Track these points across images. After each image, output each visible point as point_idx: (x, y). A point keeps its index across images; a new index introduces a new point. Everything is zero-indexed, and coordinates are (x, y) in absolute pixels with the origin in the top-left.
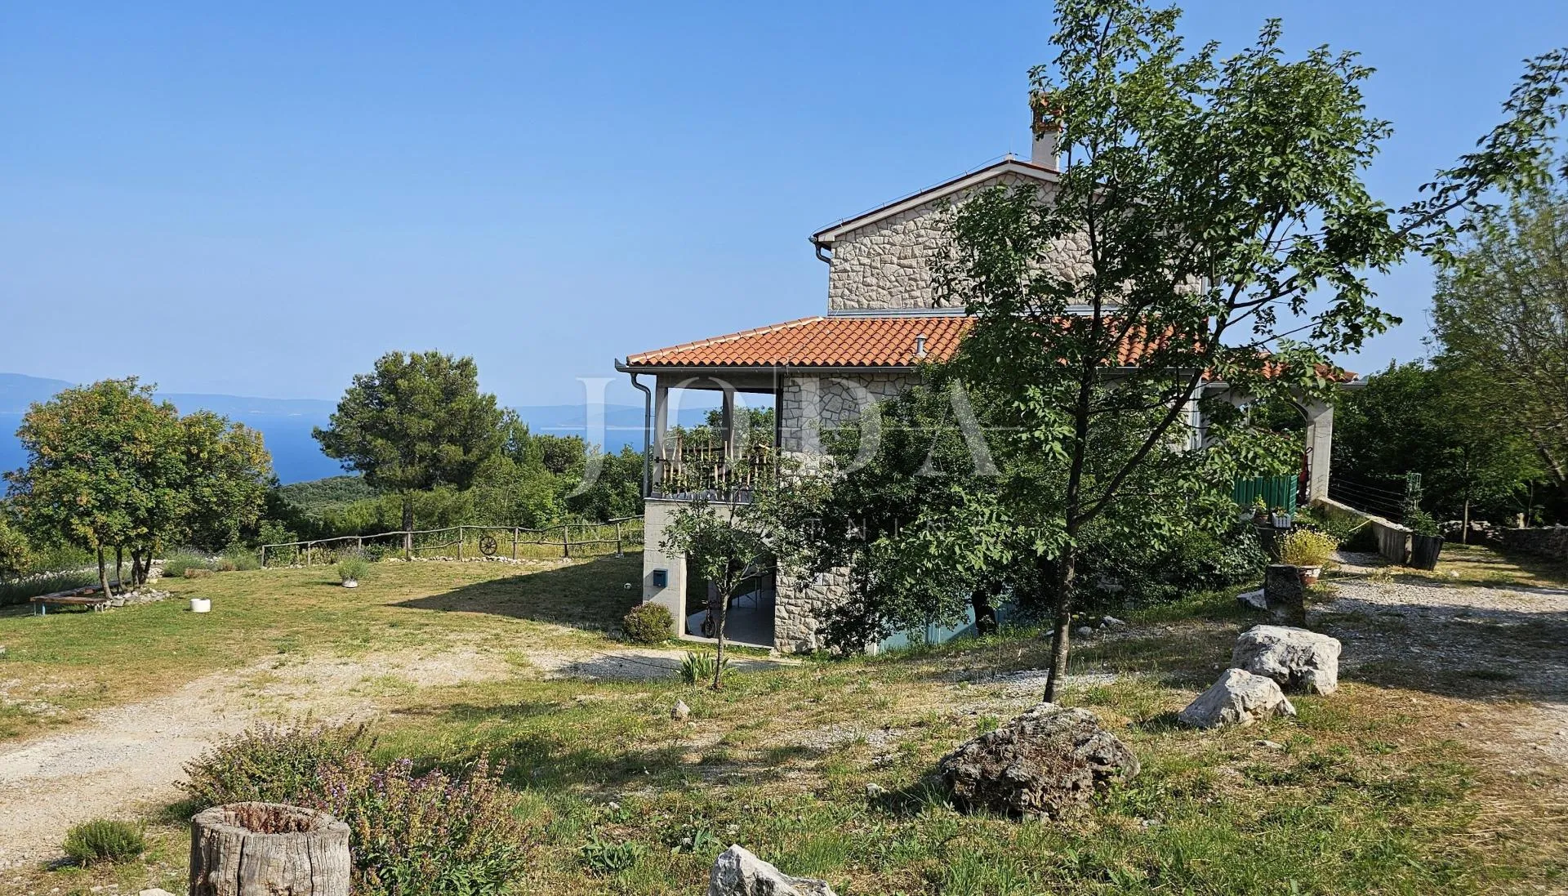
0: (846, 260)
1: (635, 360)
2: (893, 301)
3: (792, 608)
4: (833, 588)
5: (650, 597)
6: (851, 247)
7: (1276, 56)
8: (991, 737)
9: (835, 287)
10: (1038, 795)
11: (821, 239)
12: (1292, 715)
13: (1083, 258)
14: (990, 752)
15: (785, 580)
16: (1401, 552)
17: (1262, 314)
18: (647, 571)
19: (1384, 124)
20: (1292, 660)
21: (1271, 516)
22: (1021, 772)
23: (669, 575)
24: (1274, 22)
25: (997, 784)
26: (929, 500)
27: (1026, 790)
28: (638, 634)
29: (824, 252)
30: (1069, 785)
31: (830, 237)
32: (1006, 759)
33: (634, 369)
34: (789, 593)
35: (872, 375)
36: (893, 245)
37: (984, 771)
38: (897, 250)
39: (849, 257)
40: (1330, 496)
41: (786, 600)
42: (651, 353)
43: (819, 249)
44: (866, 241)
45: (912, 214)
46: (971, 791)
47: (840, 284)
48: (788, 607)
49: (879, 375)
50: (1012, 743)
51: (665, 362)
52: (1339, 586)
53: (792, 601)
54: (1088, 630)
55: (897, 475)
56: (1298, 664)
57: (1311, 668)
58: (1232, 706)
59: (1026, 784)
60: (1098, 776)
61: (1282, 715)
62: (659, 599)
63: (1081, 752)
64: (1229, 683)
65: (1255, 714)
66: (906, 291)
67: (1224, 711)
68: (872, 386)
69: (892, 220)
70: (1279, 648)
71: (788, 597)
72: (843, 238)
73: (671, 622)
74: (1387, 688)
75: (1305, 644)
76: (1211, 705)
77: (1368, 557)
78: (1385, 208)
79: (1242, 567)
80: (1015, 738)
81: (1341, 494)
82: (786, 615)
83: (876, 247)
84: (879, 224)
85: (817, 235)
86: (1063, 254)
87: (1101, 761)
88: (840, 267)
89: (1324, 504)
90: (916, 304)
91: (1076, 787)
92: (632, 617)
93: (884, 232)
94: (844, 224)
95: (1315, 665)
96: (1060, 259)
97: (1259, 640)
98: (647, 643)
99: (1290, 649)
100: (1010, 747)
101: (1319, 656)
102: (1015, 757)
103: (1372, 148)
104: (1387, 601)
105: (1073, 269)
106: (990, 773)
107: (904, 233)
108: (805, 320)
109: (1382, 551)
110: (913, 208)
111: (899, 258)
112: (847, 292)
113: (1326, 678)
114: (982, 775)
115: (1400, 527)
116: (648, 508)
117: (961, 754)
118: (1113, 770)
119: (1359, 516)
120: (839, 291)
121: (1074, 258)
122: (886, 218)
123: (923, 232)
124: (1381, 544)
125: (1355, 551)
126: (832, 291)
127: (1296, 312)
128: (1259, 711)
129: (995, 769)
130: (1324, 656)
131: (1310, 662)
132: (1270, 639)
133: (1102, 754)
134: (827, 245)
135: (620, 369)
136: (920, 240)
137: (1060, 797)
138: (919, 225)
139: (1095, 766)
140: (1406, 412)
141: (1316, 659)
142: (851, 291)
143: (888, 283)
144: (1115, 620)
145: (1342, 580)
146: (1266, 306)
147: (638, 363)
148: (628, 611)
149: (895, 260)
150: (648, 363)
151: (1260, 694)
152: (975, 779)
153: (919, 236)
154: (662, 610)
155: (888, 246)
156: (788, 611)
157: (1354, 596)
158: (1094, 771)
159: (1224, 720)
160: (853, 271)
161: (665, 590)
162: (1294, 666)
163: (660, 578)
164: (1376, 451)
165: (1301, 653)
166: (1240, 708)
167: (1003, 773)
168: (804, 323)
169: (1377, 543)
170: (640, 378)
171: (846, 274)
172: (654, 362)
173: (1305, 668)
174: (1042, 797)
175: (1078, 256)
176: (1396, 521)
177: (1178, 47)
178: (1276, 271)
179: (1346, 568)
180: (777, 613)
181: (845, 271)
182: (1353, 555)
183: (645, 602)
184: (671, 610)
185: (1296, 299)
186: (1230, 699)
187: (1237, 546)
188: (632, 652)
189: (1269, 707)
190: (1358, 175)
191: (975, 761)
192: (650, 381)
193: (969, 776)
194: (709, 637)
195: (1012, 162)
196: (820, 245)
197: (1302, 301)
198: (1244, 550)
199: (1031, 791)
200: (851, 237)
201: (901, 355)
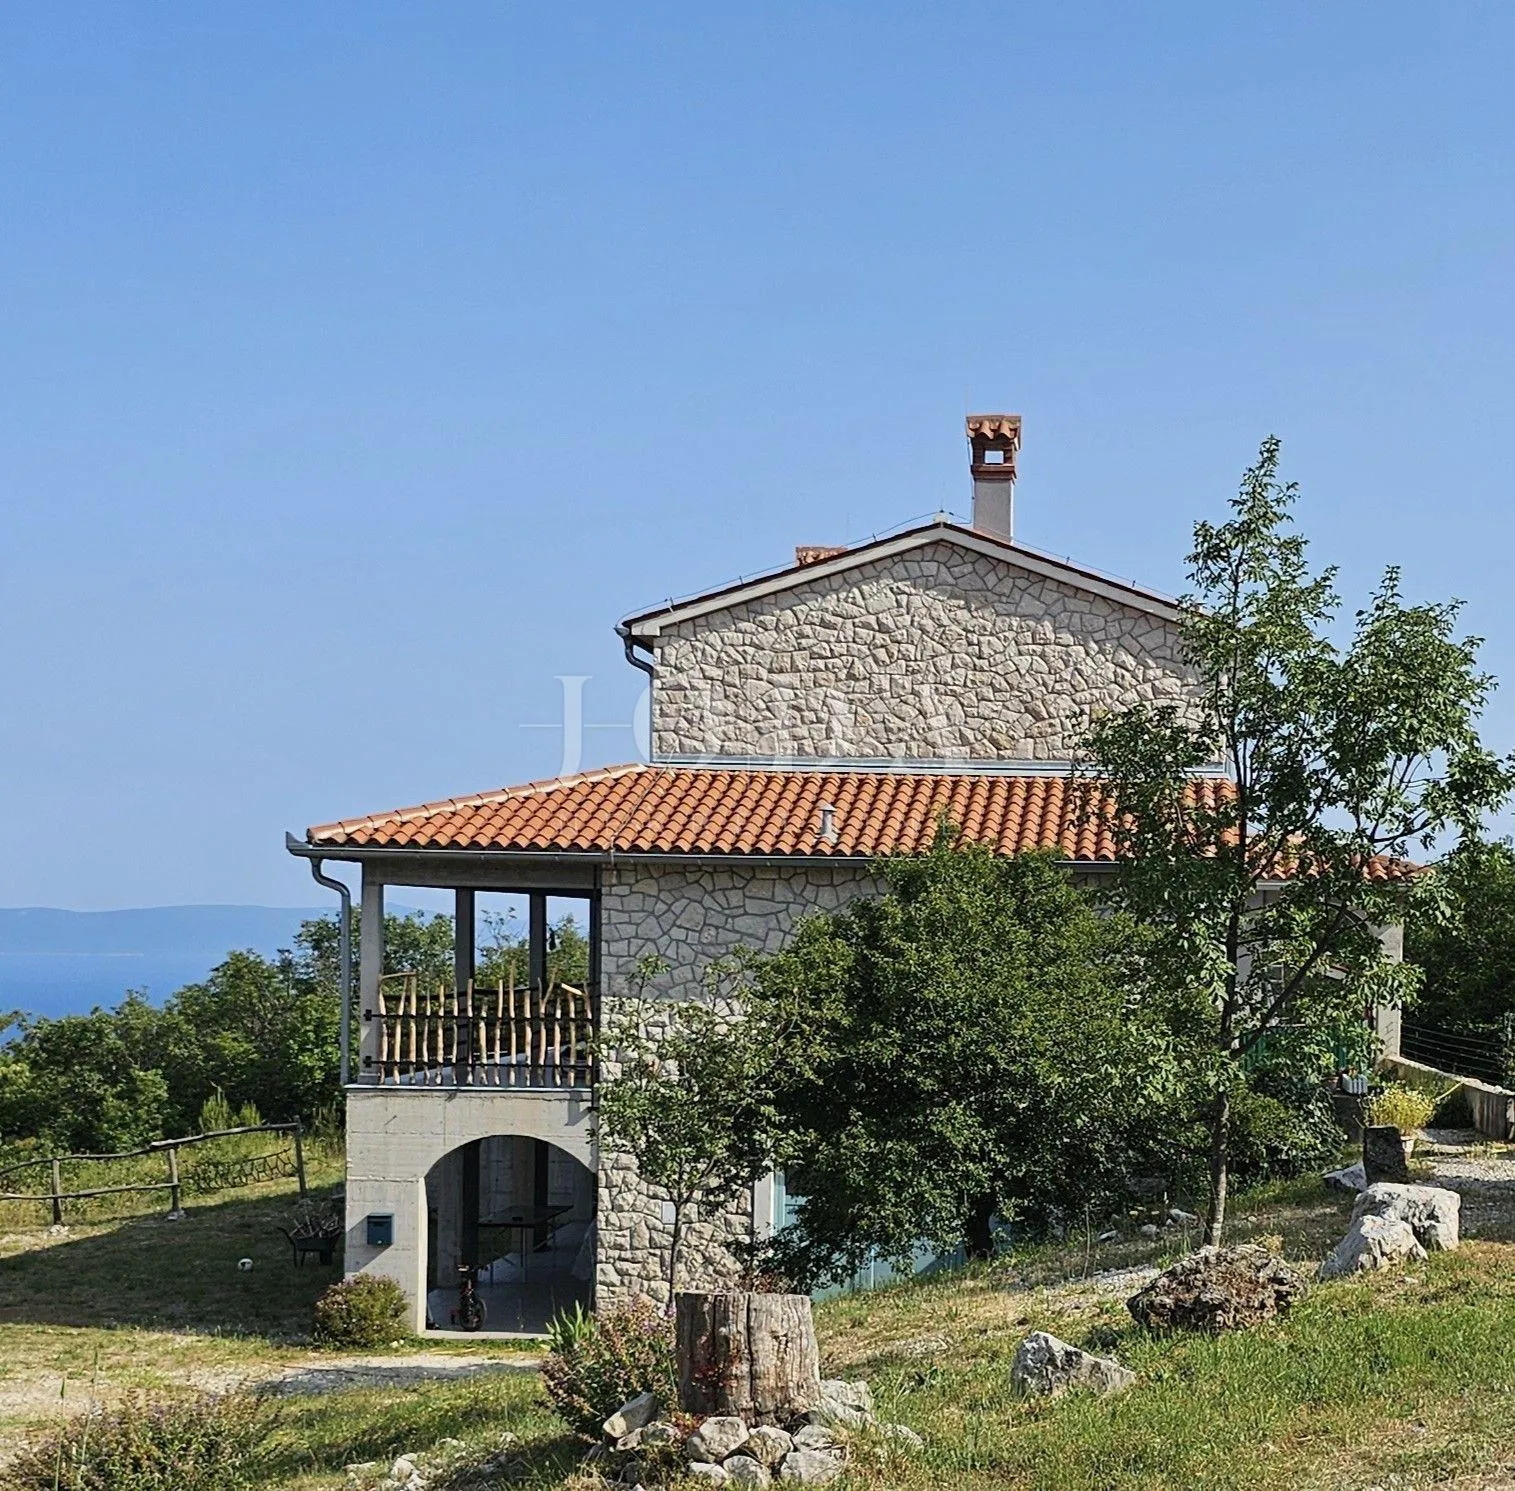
0: (680, 670)
1: (324, 835)
2: (763, 742)
3: (626, 1265)
4: (697, 1226)
5: (358, 1266)
6: (687, 647)
7: (1396, 600)
8: (1179, 1269)
9: (663, 714)
10: (1231, 1315)
11: (636, 631)
12: (1424, 1259)
13: (1058, 687)
14: (1180, 1283)
15: (613, 1218)
16: (1501, 1123)
17: (1397, 848)
18: (353, 1218)
19: (1491, 677)
20: (1414, 1215)
21: (1341, 1078)
22: (1214, 1296)
23: (396, 1223)
24: (1394, 570)
25: (1192, 1310)
26: (917, 1062)
27: (1220, 1312)
28: (347, 1332)
29: (639, 652)
30: (1256, 1305)
31: (651, 628)
32: (1197, 1287)
33: (317, 851)
34: (621, 1240)
35: (753, 868)
36: (759, 648)
37: (1177, 1300)
38: (766, 657)
39: (685, 664)
40: (1403, 1053)
41: (616, 1253)
42: (352, 822)
43: (629, 648)
44: (714, 638)
45: (789, 598)
46: (1166, 1321)
47: (670, 709)
48: (618, 1264)
49: (764, 868)
50: (1200, 1272)
51: (382, 839)
52: (1435, 1164)
53: (628, 1255)
54: (1153, 1228)
55: (876, 1027)
56: (1420, 1220)
57: (1433, 1222)
58: (1369, 1251)
59: (1220, 1306)
60: (1280, 1296)
61: (1415, 1260)
62: (380, 1266)
63: (1262, 1276)
64: (1363, 1230)
65: (1391, 1259)
66: (784, 726)
67: (1363, 1258)
68: (754, 889)
69: (756, 606)
70: (1400, 1204)
71: (620, 1247)
72: (674, 631)
73: (404, 1308)
74: (1505, 1243)
75: (1425, 1198)
76: (1349, 1254)
77: (1461, 1134)
78: (1496, 758)
79: (1315, 1148)
80: (1202, 1267)
81: (1419, 1049)
82: (615, 1278)
83: (731, 651)
84: (735, 611)
85: (628, 624)
86: (1027, 676)
87: (1281, 1282)
88: (670, 680)
89: (1396, 1065)
90: (801, 749)
91: (1263, 1306)
92: (332, 1302)
93: (743, 625)
94: (676, 608)
95: (1436, 1219)
96: (1024, 686)
97: (1379, 1197)
98: (366, 1346)
99: (1411, 1204)
100: (1198, 1276)
101: (1440, 1208)
102: (1205, 1285)
103: (1483, 699)
104: (1492, 1177)
105: (1043, 701)
106: (1185, 1302)
107: (777, 628)
108: (617, 768)
109: (1478, 1125)
110: (790, 588)
111: (770, 671)
112: (684, 724)
113: (1448, 1231)
114: (1176, 1304)
115: (1499, 1089)
116: (353, 1105)
117: (1153, 1287)
118: (1292, 1290)
119: (1442, 1079)
120: (671, 723)
121: (1045, 684)
122: (745, 603)
123: (807, 630)
124: (1477, 1116)
125: (1445, 1127)
126: (658, 720)
127: (1426, 847)
128: (1394, 1255)
129: (1189, 1298)
130: (1444, 1208)
131: (1432, 1216)
132: (1390, 1195)
133: (1282, 1275)
134: (647, 643)
135: (296, 850)
136: (804, 642)
137: (1250, 1316)
138: (802, 617)
139: (1276, 1287)
140: (1491, 923)
141: (1438, 1212)
142: (690, 722)
143: (754, 713)
144: (1183, 1214)
145: (1437, 1158)
146: (1399, 841)
147: (330, 841)
148: (322, 1293)
149: (764, 674)
150: (350, 840)
151: (1395, 1236)
152: (1170, 1309)
153: (802, 635)
154: (388, 1287)
155: (751, 650)
156: (619, 1272)
157: (1455, 1174)
158: (1276, 1292)
159: (1362, 1266)
160: (693, 688)
161: (388, 1252)
162: (1416, 1221)
163: (379, 1230)
164: (1454, 987)
165: (1421, 1207)
166: (1377, 1253)
167: (1197, 1299)
168: (616, 775)
169: (1471, 1116)
170: (328, 868)
171: (679, 695)
172: (361, 839)
173: (1427, 1224)
174: (1234, 1317)
175: (1051, 683)
176: (1493, 1080)
177: (1303, 570)
178: (1411, 812)
179: (1436, 1147)
180: (600, 1277)
181: (680, 688)
182: (1442, 1132)
183: (349, 1277)
184: (403, 1286)
185: (1427, 836)
186: (1367, 1243)
187: (1305, 1120)
188: (347, 1361)
189: (1403, 1252)
190: (1473, 724)
191: (1167, 1293)
192: (350, 873)
193: (1163, 1306)
194: (467, 1330)
195: (947, 526)
196: (631, 641)
197: (1432, 839)
198: (1315, 1124)
199: (1224, 1312)
200: (686, 630)
201: (798, 836)
